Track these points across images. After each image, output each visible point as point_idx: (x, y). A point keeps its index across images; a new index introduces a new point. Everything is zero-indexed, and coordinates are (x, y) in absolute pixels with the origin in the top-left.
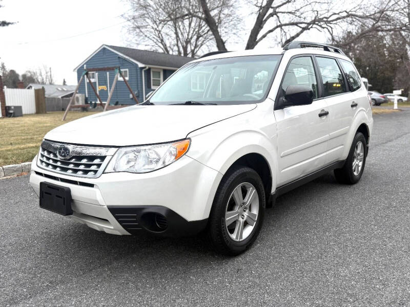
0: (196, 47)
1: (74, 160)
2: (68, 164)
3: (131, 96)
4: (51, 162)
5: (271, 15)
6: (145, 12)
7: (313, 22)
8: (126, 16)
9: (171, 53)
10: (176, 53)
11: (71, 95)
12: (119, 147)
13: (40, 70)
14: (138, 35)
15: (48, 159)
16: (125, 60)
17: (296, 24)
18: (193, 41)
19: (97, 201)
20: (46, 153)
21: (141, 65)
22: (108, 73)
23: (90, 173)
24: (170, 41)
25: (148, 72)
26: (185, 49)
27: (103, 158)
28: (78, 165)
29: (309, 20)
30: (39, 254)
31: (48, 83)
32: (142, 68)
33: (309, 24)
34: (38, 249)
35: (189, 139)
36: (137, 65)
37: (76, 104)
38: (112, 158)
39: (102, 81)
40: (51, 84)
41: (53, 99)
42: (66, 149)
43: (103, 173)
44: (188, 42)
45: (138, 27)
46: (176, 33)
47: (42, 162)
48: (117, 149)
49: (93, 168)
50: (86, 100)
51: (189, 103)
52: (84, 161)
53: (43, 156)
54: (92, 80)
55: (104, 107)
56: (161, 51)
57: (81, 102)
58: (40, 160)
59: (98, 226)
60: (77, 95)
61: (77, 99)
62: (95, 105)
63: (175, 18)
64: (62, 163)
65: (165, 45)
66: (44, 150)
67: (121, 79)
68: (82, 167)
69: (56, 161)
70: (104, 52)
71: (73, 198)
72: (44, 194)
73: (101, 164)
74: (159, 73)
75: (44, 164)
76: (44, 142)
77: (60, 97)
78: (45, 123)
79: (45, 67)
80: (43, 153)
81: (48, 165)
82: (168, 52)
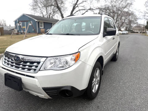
0: (53, 15)
1: (22, 63)
2: (20, 65)
3: (33, 30)
4: (10, 63)
5: (77, 7)
6: (36, 4)
7: (89, 9)
8: (31, 5)
9: (45, 17)
10: (47, 17)
11: (13, 29)
12: (47, 57)
13: (1, 21)
14: (34, 11)
15: (8, 61)
16: (31, 19)
17: (84, 10)
18: (52, 13)
19: (37, 85)
20: (7, 58)
21: (36, 20)
22: (25, 23)
23: (31, 70)
24: (45, 13)
25: (38, 23)
26: (49, 16)
27: (39, 63)
28: (25, 66)
29: (88, 9)
30: (5, 103)
31: (4, 25)
32: (36, 21)
33: (88, 10)
34: (4, 100)
35: (80, 52)
36: (35, 20)
37: (15, 33)
38: (44, 63)
39: (23, 25)
40: (5, 26)
41: (6, 31)
42: (18, 57)
43: (39, 70)
44: (50, 14)
45: (35, 9)
46: (47, 11)
47: (5, 62)
48: (46, 58)
49: (33, 68)
50: (18, 31)
51: (68, 34)
52: (28, 64)
53: (5, 59)
54: (20, 25)
55: (25, 34)
56: (42, 16)
57: (16, 32)
58: (4, 61)
59: (36, 94)
60: (15, 30)
61: (15, 31)
62: (22, 33)
63: (46, 6)
64: (16, 64)
65: (43, 14)
66: (6, 56)
67: (30, 25)
68: (27, 67)
69: (13, 63)
70: (24, 16)
71: (23, 82)
72: (7, 79)
73: (38, 66)
74: (42, 23)
75: (6, 64)
76: (6, 52)
77: (9, 30)
78: (4, 39)
79: (3, 20)
80: (5, 58)
81: (8, 64)
82: (44, 17)
